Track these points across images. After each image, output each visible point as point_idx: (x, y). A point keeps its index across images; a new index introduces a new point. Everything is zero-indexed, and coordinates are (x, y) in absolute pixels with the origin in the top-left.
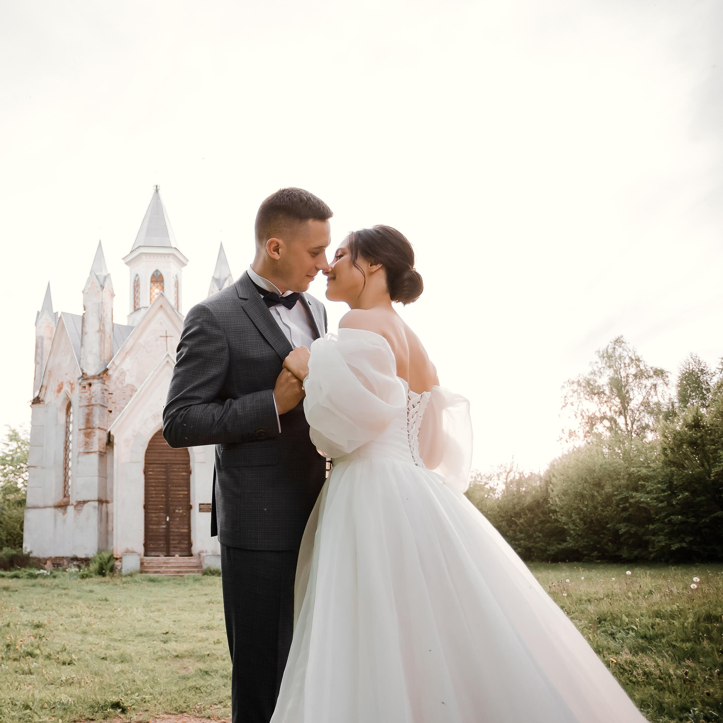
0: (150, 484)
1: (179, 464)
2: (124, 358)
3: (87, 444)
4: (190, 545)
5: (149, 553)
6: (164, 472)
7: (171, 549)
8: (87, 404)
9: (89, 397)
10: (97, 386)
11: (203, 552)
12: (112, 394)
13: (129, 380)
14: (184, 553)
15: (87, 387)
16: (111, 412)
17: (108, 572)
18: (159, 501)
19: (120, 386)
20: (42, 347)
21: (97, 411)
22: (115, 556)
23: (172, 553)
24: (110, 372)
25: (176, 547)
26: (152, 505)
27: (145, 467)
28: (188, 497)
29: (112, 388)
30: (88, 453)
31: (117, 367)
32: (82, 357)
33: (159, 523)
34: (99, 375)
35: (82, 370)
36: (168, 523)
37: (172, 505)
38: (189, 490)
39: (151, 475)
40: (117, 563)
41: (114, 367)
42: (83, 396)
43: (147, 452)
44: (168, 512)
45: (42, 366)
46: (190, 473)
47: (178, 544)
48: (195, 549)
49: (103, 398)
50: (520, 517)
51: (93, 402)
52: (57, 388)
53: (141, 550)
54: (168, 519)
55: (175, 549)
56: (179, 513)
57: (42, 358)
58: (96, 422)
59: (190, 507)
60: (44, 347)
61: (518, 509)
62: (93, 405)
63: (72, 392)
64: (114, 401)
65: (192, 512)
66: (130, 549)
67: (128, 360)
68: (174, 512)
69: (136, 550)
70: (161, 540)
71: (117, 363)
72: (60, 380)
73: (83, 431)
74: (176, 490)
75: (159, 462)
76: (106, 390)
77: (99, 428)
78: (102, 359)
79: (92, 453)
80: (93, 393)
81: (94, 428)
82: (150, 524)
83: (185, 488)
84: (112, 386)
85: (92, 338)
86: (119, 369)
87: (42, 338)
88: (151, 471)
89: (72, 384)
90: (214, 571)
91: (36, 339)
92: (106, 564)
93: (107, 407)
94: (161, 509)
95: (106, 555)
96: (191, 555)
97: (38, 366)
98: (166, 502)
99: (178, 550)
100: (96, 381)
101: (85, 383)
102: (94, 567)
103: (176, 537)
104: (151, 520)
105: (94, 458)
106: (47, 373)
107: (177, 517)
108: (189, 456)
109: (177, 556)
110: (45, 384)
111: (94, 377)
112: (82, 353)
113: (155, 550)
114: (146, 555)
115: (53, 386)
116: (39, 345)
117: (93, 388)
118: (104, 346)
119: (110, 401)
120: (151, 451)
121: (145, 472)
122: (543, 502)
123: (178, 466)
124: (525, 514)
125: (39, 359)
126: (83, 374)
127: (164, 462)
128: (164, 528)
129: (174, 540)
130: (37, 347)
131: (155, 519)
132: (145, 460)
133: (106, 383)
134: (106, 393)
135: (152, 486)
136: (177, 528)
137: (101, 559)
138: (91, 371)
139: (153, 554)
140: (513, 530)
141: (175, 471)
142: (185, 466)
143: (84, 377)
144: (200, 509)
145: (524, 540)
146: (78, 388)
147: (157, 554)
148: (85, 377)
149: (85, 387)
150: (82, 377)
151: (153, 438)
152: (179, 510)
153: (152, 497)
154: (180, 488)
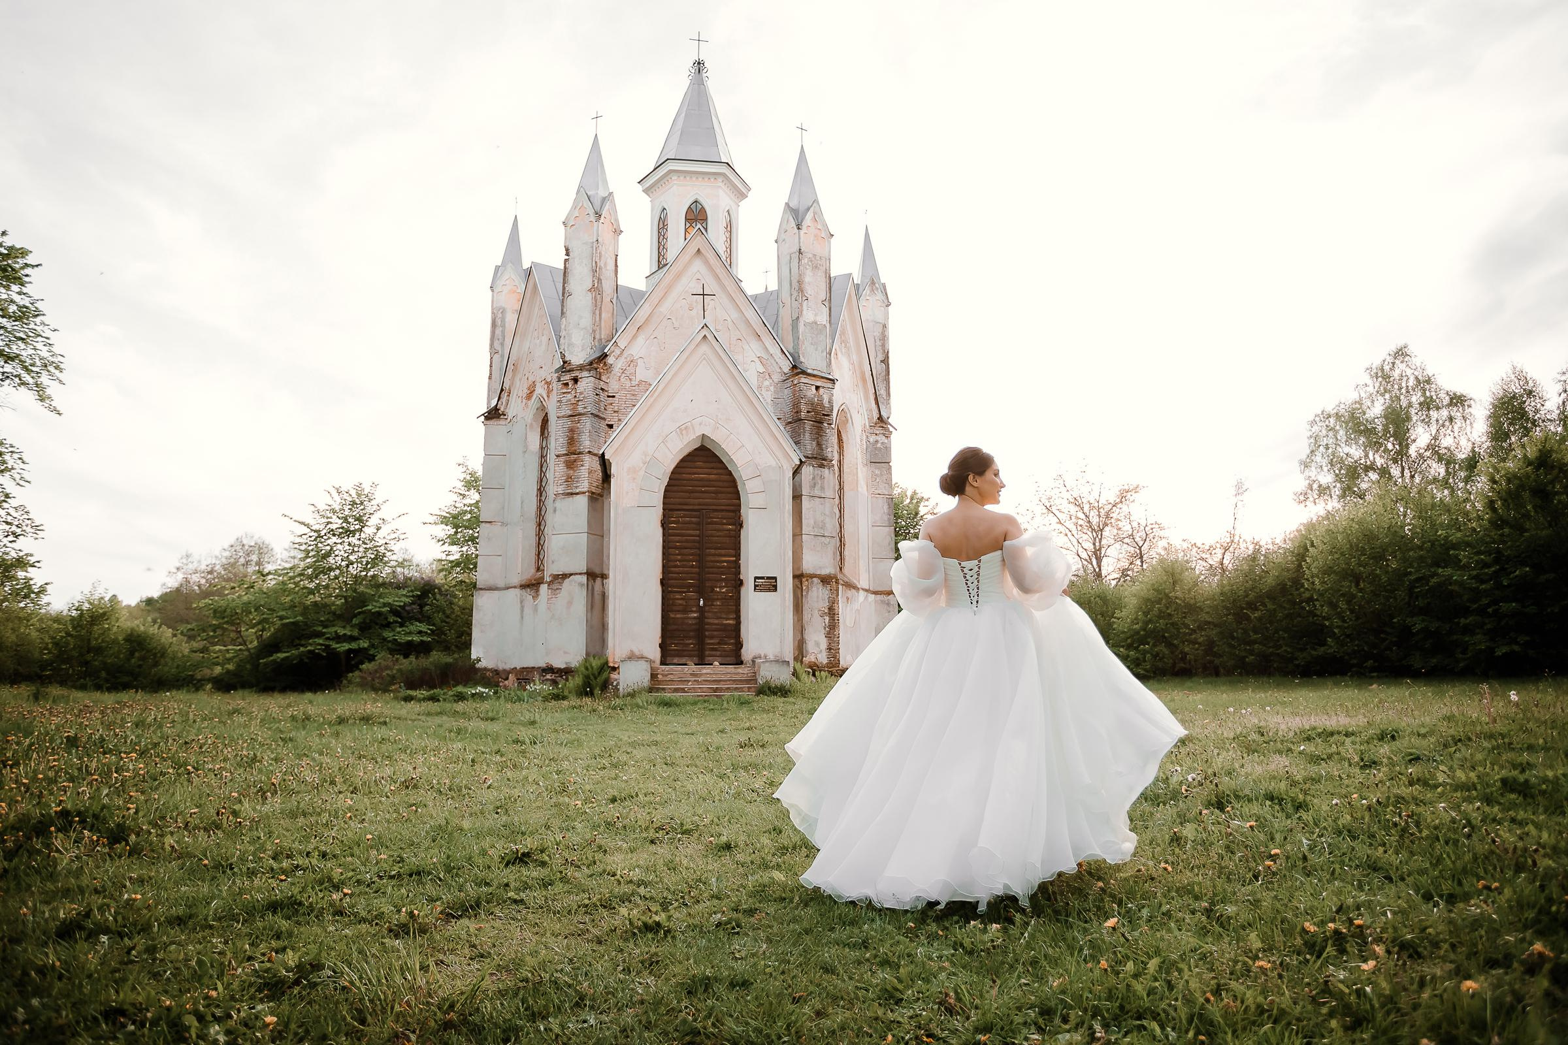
0: (671, 544)
1: (722, 510)
2: (635, 337)
3: (569, 479)
4: (739, 645)
5: (669, 660)
6: (698, 524)
7: (707, 653)
8: (570, 413)
9: (573, 401)
10: (587, 383)
11: (760, 657)
12: (614, 397)
13: (641, 374)
14: (728, 660)
15: (571, 383)
16: (611, 426)
17: (597, 691)
18: (687, 573)
19: (628, 384)
20: (503, 326)
21: (587, 424)
22: (611, 665)
23: (708, 659)
24: (610, 360)
25: (716, 650)
26: (676, 579)
27: (664, 515)
28: (736, 567)
29: (613, 386)
30: (572, 494)
31: (622, 353)
32: (563, 334)
33: (685, 610)
34: (591, 363)
35: (563, 356)
36: (701, 610)
37: (709, 580)
38: (738, 556)
39: (673, 528)
40: (614, 676)
41: (618, 352)
42: (564, 400)
43: (665, 491)
44: (701, 591)
45: (502, 356)
46: (741, 526)
47: (719, 643)
48: (747, 653)
49: (598, 402)
50: (1256, 609)
51: (580, 409)
52: (526, 391)
53: (655, 654)
54: (702, 603)
55: (714, 653)
56: (720, 592)
57: (502, 344)
58: (586, 443)
59: (741, 583)
60: (507, 325)
61: (1252, 595)
62: (580, 414)
63: (548, 396)
64: (616, 409)
65: (743, 590)
66: (637, 653)
67: (641, 340)
68: (713, 590)
69: (646, 654)
70: (690, 638)
71: (622, 344)
72: (531, 379)
73: (562, 459)
74: (714, 555)
75: (691, 507)
76: (602, 389)
77: (589, 452)
78: (597, 337)
79: (577, 494)
80: (581, 393)
81: (580, 453)
82: (672, 611)
83: (732, 552)
84: (613, 384)
85: (580, 301)
86: (625, 354)
87: (503, 312)
88: (673, 522)
89: (548, 383)
90: (776, 687)
91: (493, 313)
92: (596, 678)
93: (604, 419)
94: (691, 585)
95: (596, 663)
96: (741, 663)
97: (496, 357)
98: (699, 574)
99: (718, 653)
100: (585, 374)
101: (567, 378)
102: (575, 681)
103: (715, 633)
104: (673, 605)
105: (582, 502)
106: (510, 366)
107: (718, 599)
108: (739, 499)
109: (716, 663)
110: (506, 385)
111: (581, 368)
112: (563, 327)
113: (679, 654)
114: (662, 663)
115: (520, 389)
116: (499, 322)
117: (582, 385)
118: (600, 315)
119: (610, 408)
120: (675, 488)
121: (664, 524)
122: (1291, 586)
123: (720, 514)
124: (1264, 604)
125: (497, 345)
126: (565, 362)
127: (696, 507)
128: (695, 618)
129: (712, 637)
130: (494, 325)
131: (680, 602)
132: (664, 504)
133: (603, 378)
134: (603, 395)
135: (676, 548)
136: (718, 618)
137: (587, 669)
138: (578, 357)
139: (675, 661)
140: (1242, 629)
141: (716, 523)
142: (732, 514)
143: (565, 367)
144: (756, 586)
145: (1260, 643)
146: (556, 386)
147: (683, 660)
148: (568, 368)
149: (567, 384)
150: (563, 367)
151: (677, 467)
152: (721, 587)
153: (676, 566)
154: (723, 552)
